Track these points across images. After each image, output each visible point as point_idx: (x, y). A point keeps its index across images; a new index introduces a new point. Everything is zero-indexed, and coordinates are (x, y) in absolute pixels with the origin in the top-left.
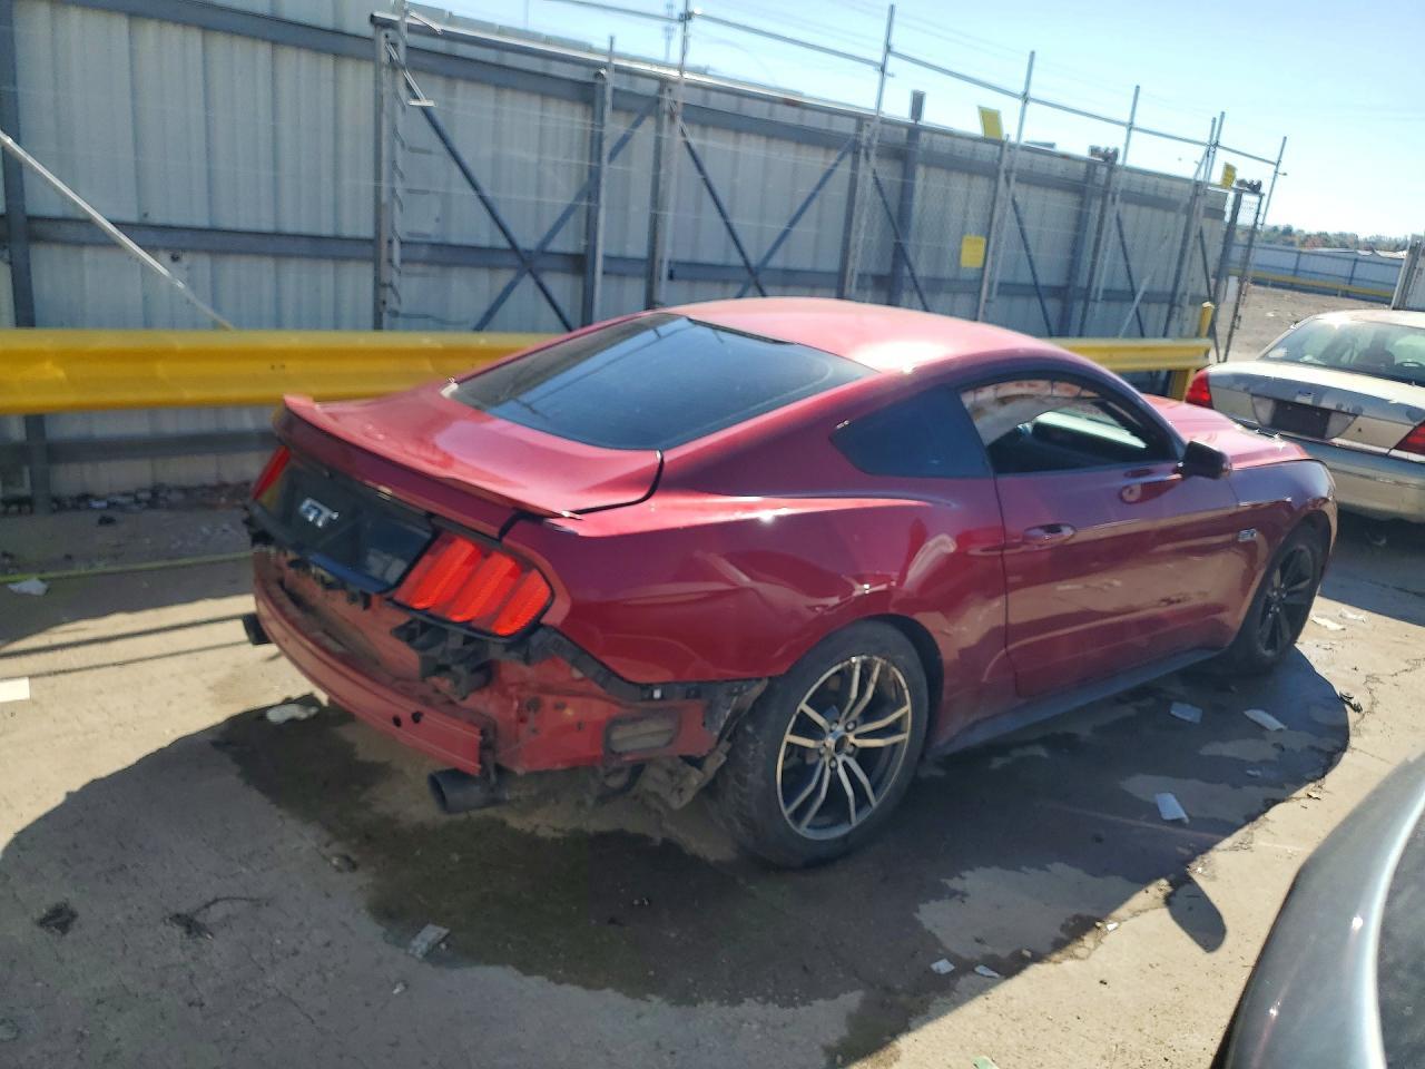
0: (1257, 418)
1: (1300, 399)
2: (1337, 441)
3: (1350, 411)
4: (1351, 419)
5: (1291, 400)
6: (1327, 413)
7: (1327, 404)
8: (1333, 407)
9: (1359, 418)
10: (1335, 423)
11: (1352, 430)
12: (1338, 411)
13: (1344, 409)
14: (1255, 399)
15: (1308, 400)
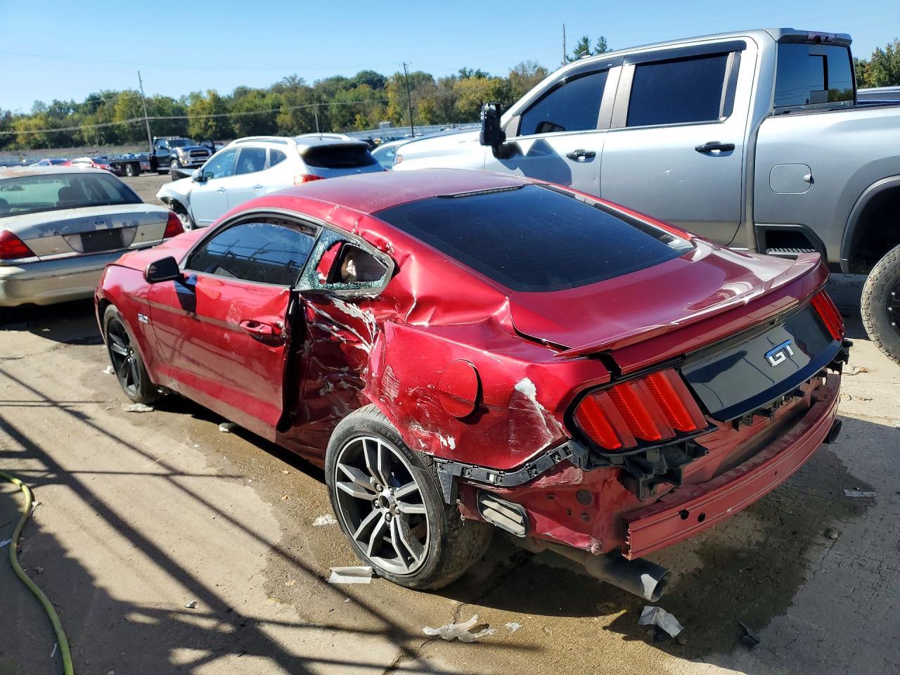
0: (75, 251)
1: (99, 227)
2: (133, 245)
3: (132, 225)
4: (134, 229)
5: (93, 230)
6: (118, 230)
7: (116, 225)
8: (121, 226)
9: (139, 227)
10: (126, 236)
11: (138, 236)
12: (126, 227)
13: (128, 225)
14: (67, 238)
15: (104, 227)
